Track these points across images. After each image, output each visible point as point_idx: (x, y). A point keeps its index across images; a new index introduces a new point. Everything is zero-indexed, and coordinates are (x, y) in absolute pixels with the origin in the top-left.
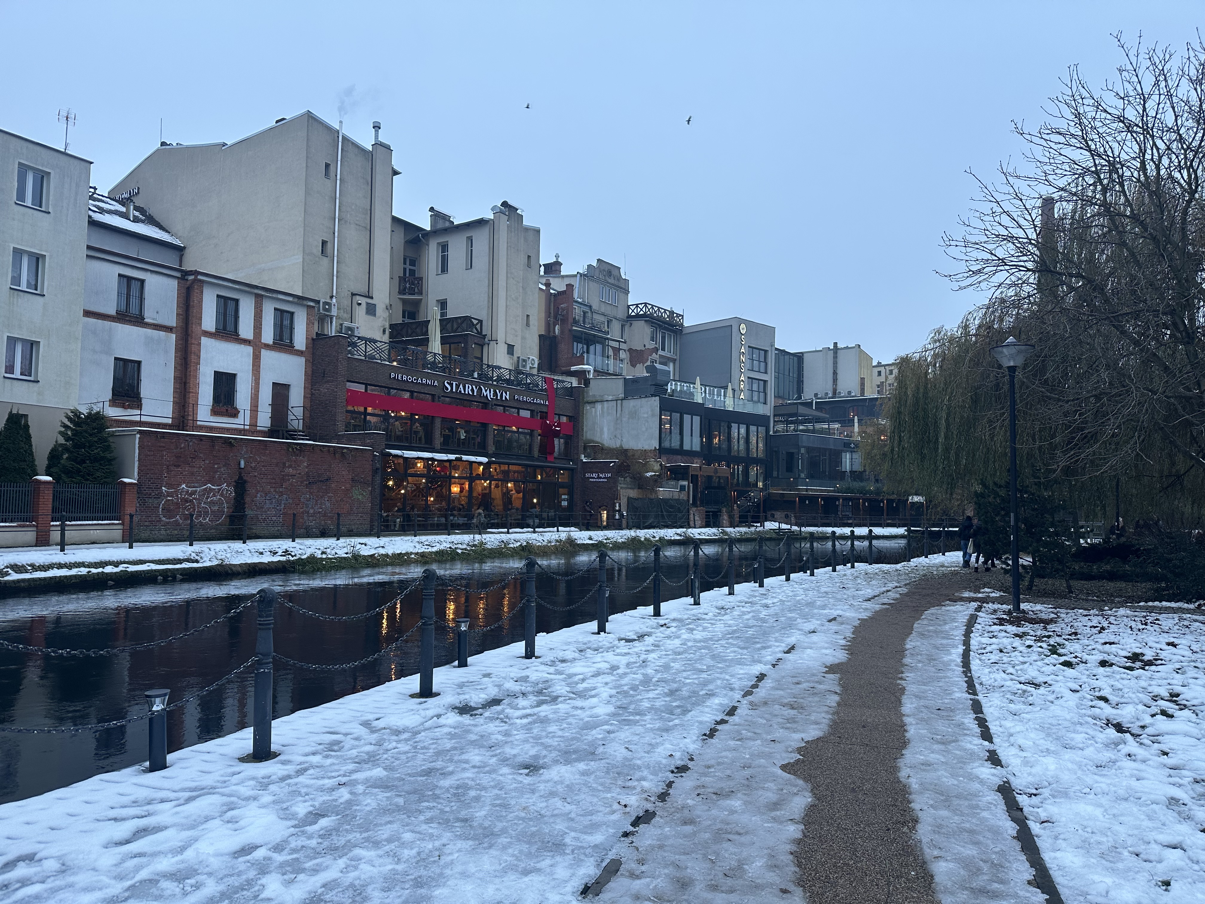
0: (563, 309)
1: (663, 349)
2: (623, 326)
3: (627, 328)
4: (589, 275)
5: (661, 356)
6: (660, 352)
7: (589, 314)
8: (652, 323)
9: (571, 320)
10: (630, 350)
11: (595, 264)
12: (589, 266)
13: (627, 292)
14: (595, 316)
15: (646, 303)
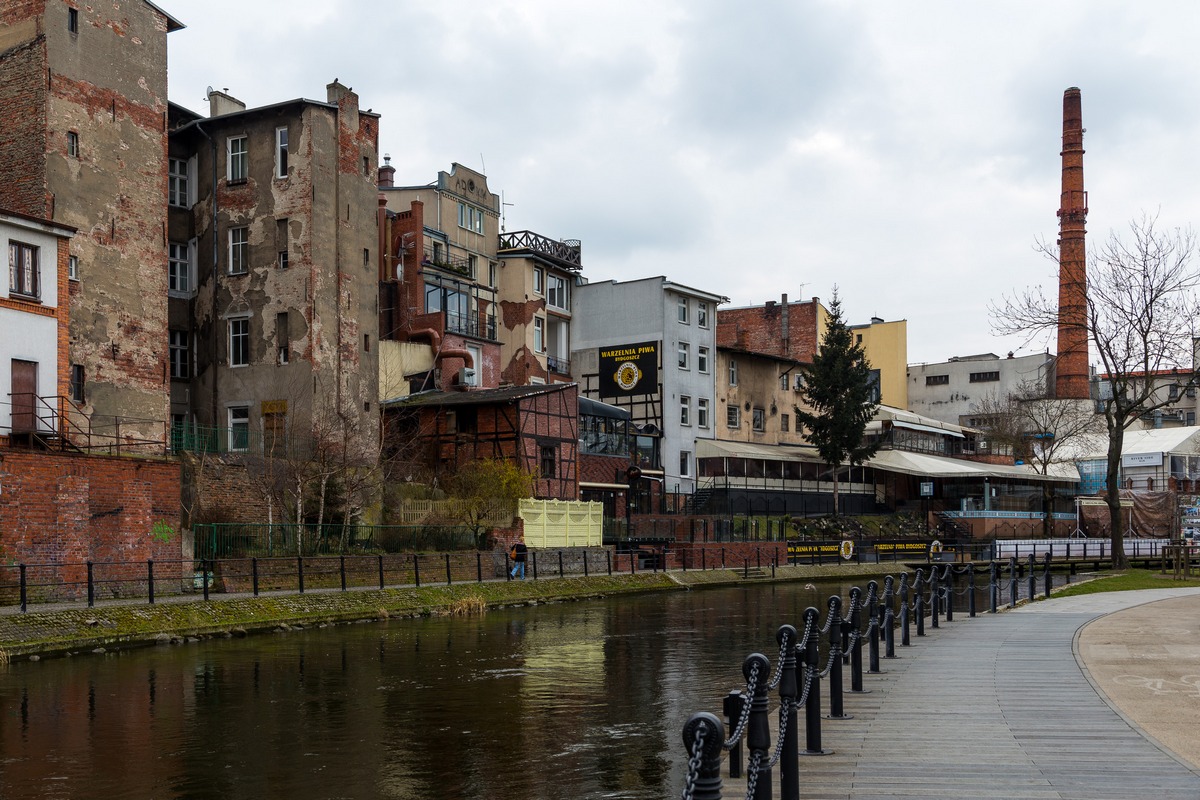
0: (408, 241)
1: (552, 302)
2: (492, 265)
3: (497, 269)
4: (439, 189)
5: (550, 313)
6: (549, 307)
7: (444, 248)
8: (537, 261)
9: (419, 258)
10: (504, 303)
11: (449, 170)
12: (441, 174)
13: (496, 214)
14: (454, 251)
15: (526, 232)
